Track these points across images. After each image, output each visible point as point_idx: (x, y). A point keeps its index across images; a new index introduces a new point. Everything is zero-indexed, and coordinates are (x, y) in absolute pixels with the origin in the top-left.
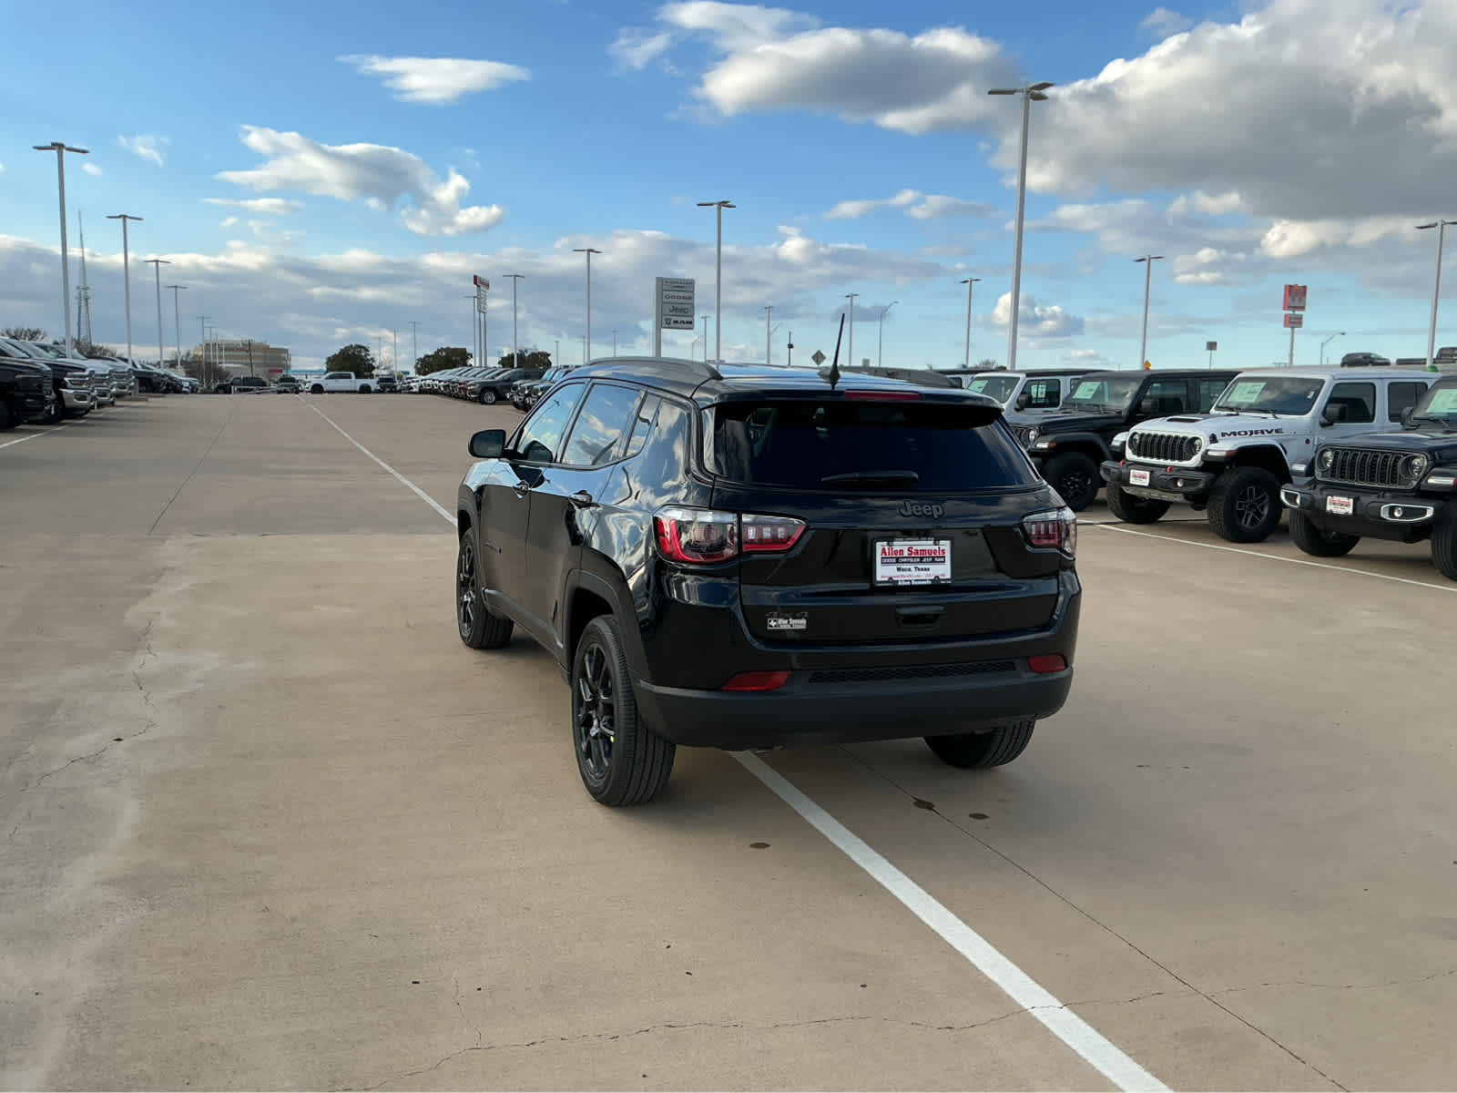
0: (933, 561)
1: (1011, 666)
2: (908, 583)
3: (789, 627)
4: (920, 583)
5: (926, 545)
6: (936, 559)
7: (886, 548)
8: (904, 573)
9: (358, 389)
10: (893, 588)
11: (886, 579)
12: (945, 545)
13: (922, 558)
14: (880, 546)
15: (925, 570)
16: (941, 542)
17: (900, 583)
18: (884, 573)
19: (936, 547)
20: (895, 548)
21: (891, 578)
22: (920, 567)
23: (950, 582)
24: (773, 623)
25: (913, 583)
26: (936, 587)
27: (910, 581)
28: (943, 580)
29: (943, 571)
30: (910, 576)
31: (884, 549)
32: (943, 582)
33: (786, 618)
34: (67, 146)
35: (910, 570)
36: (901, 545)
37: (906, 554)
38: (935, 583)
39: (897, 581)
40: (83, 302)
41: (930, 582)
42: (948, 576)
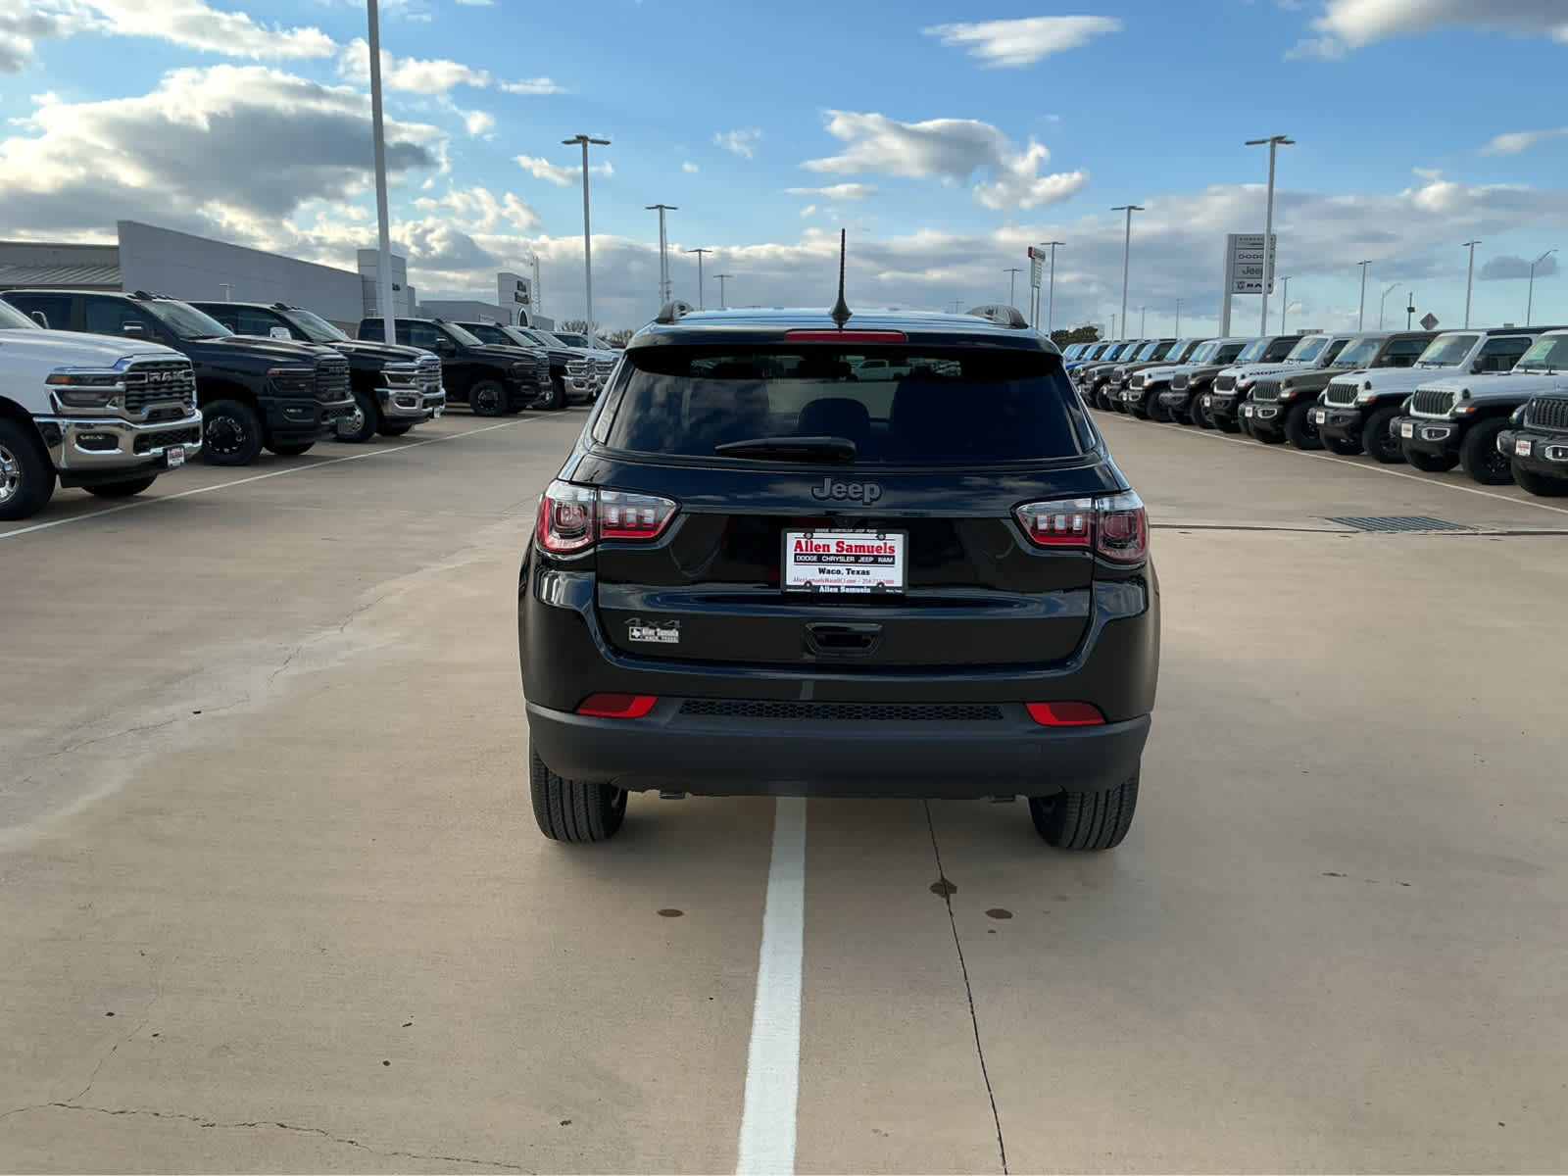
0: (875, 562)
1: (994, 714)
2: (836, 590)
3: (656, 640)
4: (853, 590)
5: (868, 539)
6: (880, 560)
7: (803, 541)
8: (830, 576)
9: (891, 377)
10: (811, 596)
11: (803, 584)
12: (896, 541)
13: (857, 558)
14: (792, 539)
15: (863, 573)
16: (888, 536)
17: (822, 590)
18: (797, 574)
19: (881, 543)
20: (815, 542)
21: (809, 582)
22: (854, 568)
23: (900, 591)
24: (636, 634)
25: (843, 590)
26: (879, 597)
27: (839, 587)
28: (890, 588)
29: (893, 576)
30: (839, 581)
31: (799, 543)
32: (888, 591)
33: (651, 628)
34: (591, 138)
35: (839, 572)
36: (824, 538)
37: (833, 551)
38: (876, 592)
39: (819, 587)
41: (869, 591)
42: (899, 582)
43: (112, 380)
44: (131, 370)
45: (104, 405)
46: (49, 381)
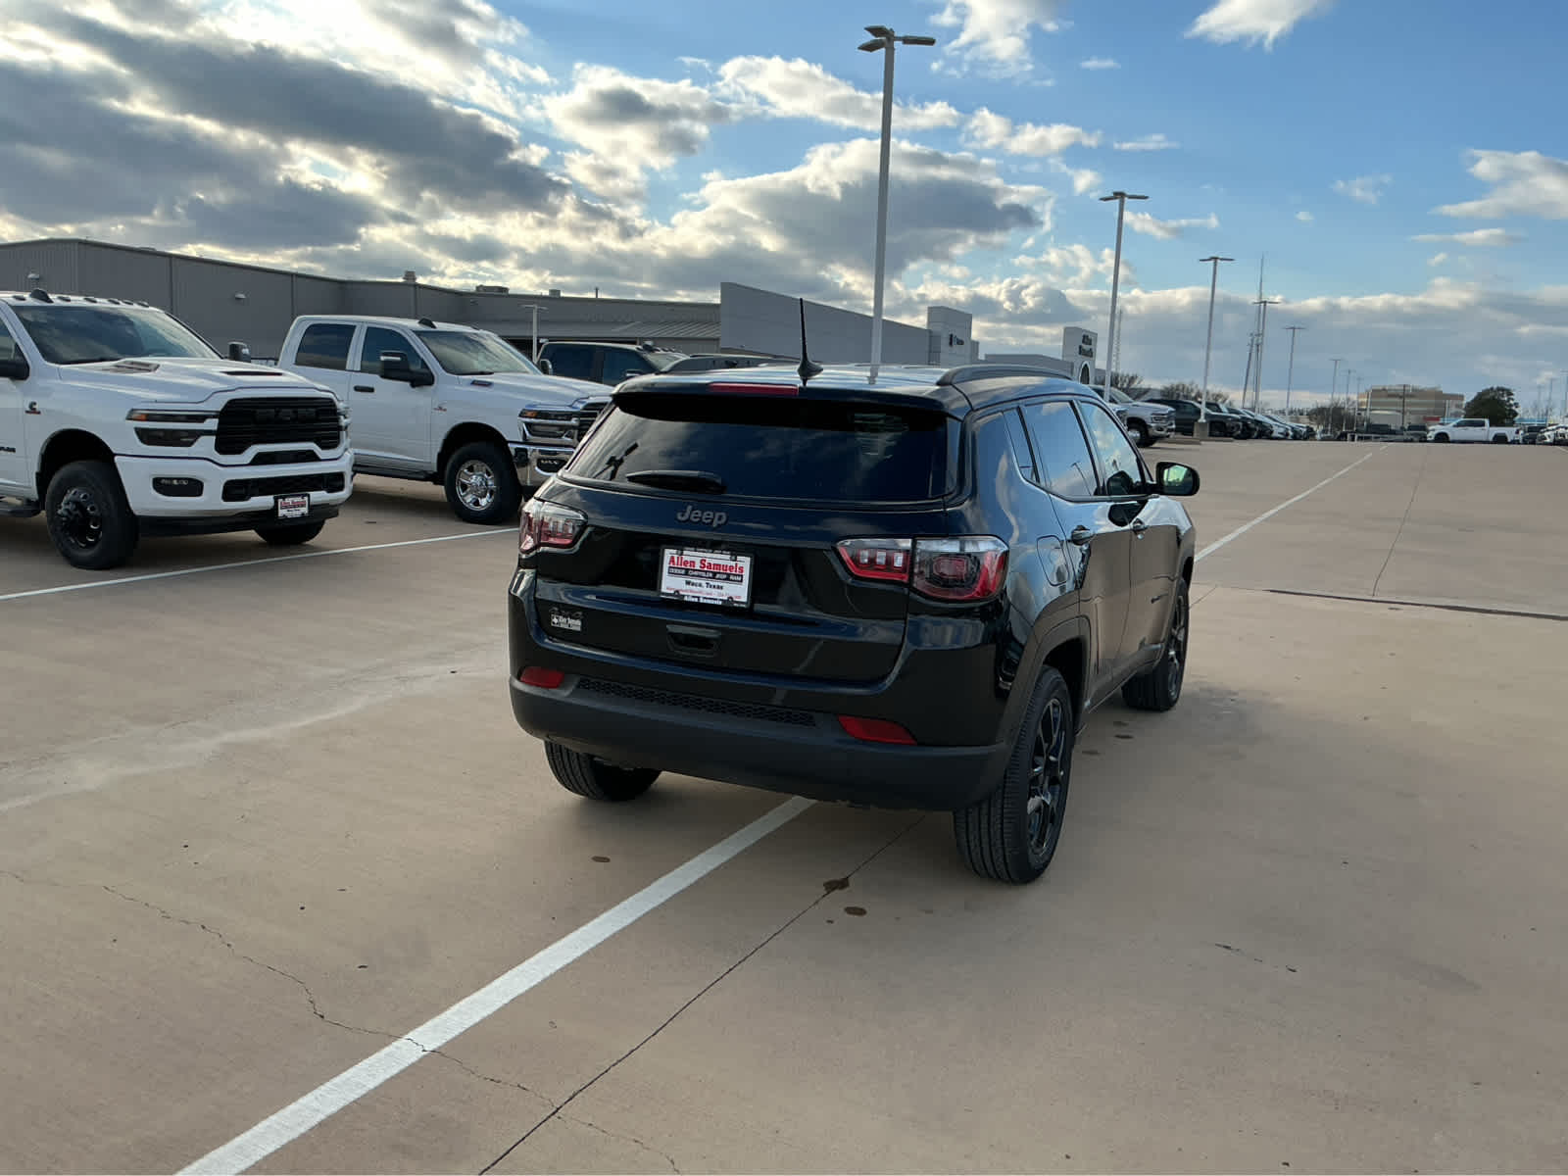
0: (728, 579)
1: (807, 721)
2: (696, 600)
3: (567, 627)
4: (709, 602)
5: (721, 559)
7: (676, 556)
8: (694, 588)
10: (678, 604)
11: (672, 592)
12: (745, 563)
13: (715, 574)
14: (669, 553)
15: (718, 587)
16: (739, 558)
17: (686, 599)
18: (670, 584)
19: (733, 563)
20: (685, 558)
21: (677, 591)
23: (744, 606)
24: (555, 620)
25: (701, 601)
26: (728, 609)
27: (698, 597)
28: (737, 602)
29: (740, 592)
30: (700, 592)
31: (673, 558)
32: (735, 605)
33: (564, 616)
36: (693, 556)
37: (697, 567)
38: (726, 604)
39: (684, 596)
40: (1255, 348)
41: (720, 603)
42: (744, 599)
43: (569, 416)
44: (585, 409)
45: (560, 436)
46: (522, 415)
